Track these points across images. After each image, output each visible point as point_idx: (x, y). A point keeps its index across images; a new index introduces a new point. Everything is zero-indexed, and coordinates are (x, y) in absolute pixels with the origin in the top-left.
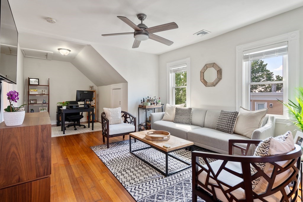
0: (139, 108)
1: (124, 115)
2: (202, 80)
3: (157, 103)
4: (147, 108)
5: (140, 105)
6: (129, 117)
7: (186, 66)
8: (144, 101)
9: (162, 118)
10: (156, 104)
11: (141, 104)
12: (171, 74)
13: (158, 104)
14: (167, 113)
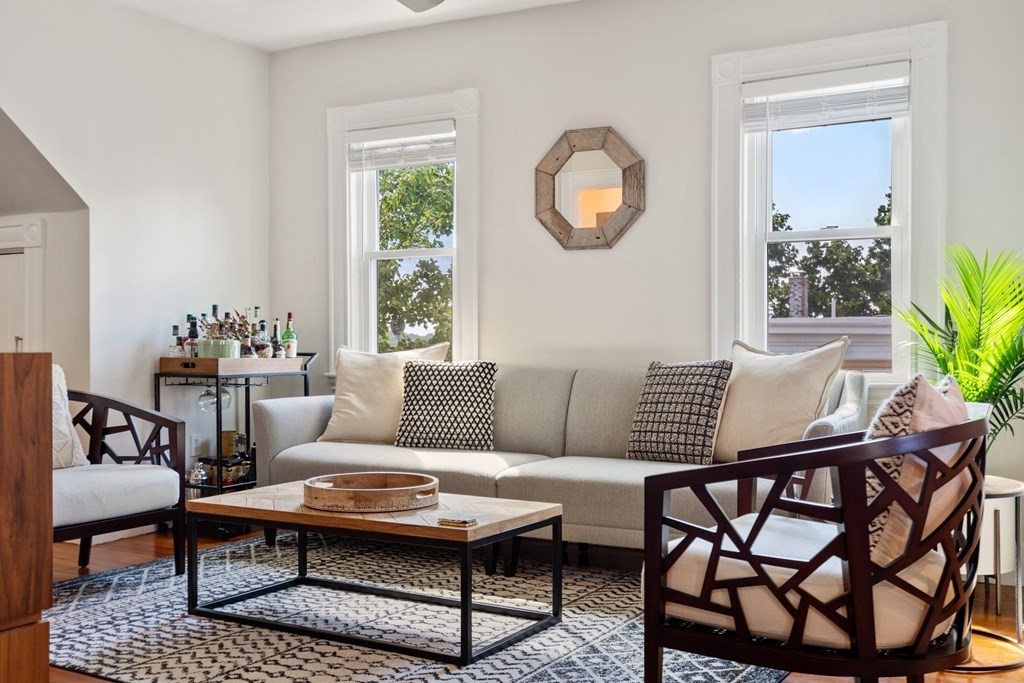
0: (157, 377)
1: (85, 411)
2: (547, 217)
3: (276, 348)
4: (222, 372)
5: (163, 361)
6: (130, 427)
7: (453, 134)
8: (193, 334)
9: (321, 428)
10: (270, 351)
11: (175, 352)
12: (354, 176)
13: (283, 352)
14: (353, 398)
